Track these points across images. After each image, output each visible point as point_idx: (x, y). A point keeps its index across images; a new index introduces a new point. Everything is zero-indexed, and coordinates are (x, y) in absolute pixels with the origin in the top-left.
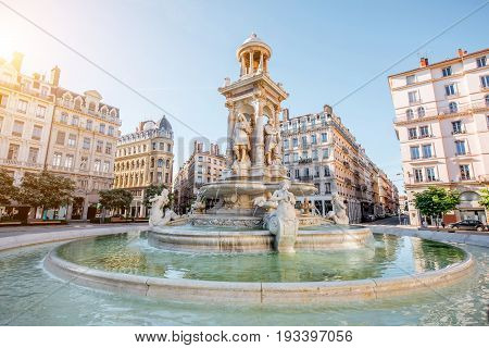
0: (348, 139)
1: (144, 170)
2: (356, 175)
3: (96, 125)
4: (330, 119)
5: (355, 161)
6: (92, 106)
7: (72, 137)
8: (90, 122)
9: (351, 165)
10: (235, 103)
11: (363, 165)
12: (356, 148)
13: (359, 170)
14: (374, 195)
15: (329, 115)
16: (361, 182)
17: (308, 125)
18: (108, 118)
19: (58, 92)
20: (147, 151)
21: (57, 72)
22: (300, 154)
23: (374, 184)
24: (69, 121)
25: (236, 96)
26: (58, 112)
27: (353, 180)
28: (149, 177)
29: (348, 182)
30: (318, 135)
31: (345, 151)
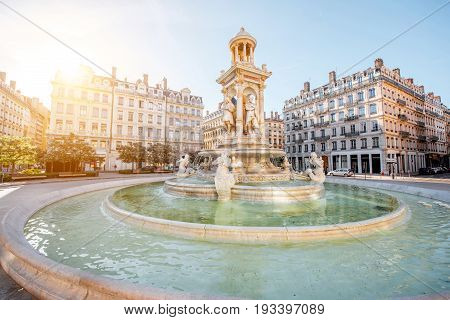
3: (189, 110)
4: (378, 74)
5: (418, 112)
6: (186, 98)
7: (177, 120)
8: (185, 109)
9: (411, 117)
11: (434, 115)
12: (420, 98)
13: (427, 120)
15: (378, 70)
16: (428, 133)
17: (354, 83)
18: (196, 104)
19: (167, 94)
21: (165, 80)
22: (346, 112)
24: (175, 110)
25: (227, 83)
26: (168, 106)
27: (413, 132)
29: (405, 135)
30: (365, 92)
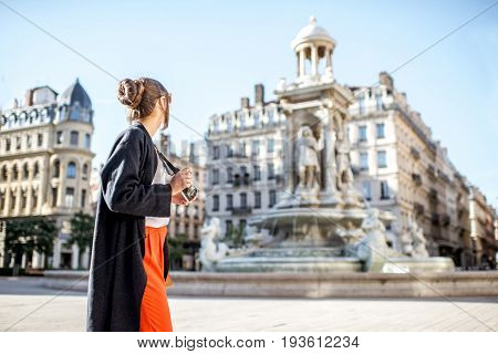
0: (421, 133)
1: (38, 183)
2: (433, 197)
4: (390, 99)
5: (430, 171)
9: (424, 179)
10: (294, 111)
11: (445, 179)
12: (432, 149)
13: (437, 187)
14: (463, 232)
15: (389, 92)
16: (440, 210)
20: (45, 146)
23: (463, 213)
25: (296, 102)
27: (426, 206)
28: (50, 197)
29: (419, 209)
30: (370, 126)
31: (415, 154)
